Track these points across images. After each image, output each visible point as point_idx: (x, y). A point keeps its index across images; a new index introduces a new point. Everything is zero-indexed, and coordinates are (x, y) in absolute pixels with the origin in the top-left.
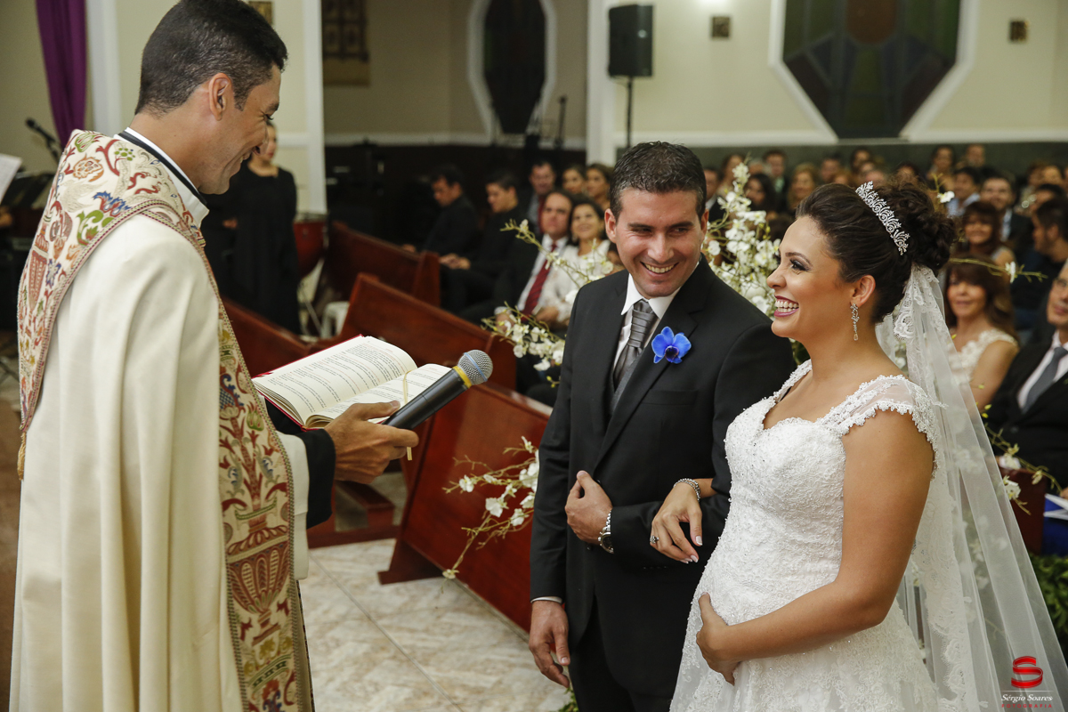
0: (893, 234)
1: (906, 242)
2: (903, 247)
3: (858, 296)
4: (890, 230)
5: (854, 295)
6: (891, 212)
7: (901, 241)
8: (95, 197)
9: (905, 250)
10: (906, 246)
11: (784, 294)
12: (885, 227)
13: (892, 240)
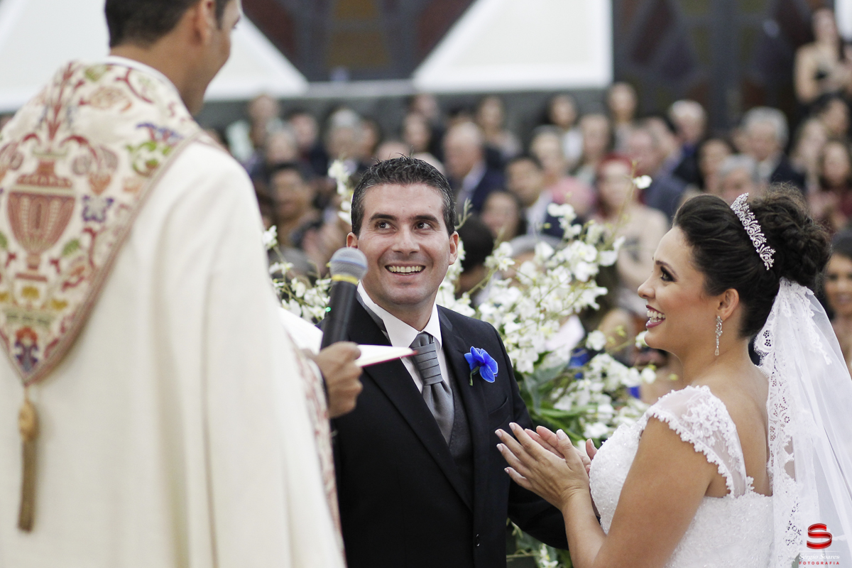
0: (759, 248)
1: (772, 257)
2: (769, 261)
3: (723, 309)
4: (756, 245)
5: (719, 308)
6: (759, 227)
7: (767, 257)
8: (140, 126)
9: (771, 266)
10: (772, 261)
11: (654, 305)
12: (752, 241)
13: (758, 254)
